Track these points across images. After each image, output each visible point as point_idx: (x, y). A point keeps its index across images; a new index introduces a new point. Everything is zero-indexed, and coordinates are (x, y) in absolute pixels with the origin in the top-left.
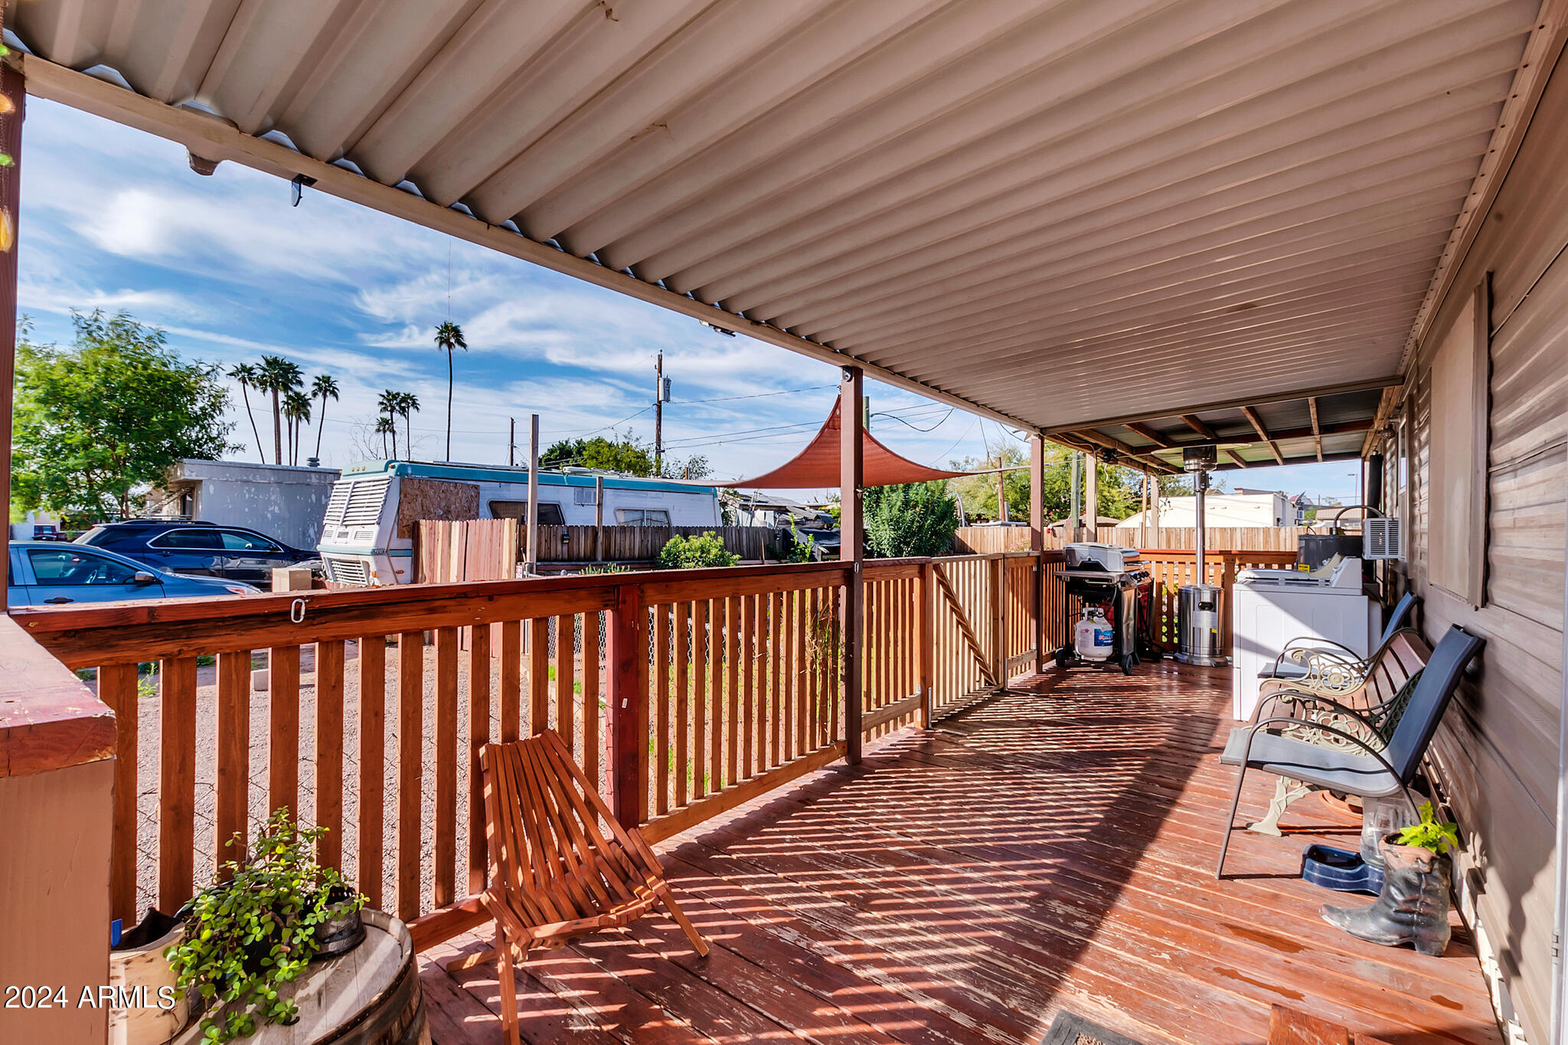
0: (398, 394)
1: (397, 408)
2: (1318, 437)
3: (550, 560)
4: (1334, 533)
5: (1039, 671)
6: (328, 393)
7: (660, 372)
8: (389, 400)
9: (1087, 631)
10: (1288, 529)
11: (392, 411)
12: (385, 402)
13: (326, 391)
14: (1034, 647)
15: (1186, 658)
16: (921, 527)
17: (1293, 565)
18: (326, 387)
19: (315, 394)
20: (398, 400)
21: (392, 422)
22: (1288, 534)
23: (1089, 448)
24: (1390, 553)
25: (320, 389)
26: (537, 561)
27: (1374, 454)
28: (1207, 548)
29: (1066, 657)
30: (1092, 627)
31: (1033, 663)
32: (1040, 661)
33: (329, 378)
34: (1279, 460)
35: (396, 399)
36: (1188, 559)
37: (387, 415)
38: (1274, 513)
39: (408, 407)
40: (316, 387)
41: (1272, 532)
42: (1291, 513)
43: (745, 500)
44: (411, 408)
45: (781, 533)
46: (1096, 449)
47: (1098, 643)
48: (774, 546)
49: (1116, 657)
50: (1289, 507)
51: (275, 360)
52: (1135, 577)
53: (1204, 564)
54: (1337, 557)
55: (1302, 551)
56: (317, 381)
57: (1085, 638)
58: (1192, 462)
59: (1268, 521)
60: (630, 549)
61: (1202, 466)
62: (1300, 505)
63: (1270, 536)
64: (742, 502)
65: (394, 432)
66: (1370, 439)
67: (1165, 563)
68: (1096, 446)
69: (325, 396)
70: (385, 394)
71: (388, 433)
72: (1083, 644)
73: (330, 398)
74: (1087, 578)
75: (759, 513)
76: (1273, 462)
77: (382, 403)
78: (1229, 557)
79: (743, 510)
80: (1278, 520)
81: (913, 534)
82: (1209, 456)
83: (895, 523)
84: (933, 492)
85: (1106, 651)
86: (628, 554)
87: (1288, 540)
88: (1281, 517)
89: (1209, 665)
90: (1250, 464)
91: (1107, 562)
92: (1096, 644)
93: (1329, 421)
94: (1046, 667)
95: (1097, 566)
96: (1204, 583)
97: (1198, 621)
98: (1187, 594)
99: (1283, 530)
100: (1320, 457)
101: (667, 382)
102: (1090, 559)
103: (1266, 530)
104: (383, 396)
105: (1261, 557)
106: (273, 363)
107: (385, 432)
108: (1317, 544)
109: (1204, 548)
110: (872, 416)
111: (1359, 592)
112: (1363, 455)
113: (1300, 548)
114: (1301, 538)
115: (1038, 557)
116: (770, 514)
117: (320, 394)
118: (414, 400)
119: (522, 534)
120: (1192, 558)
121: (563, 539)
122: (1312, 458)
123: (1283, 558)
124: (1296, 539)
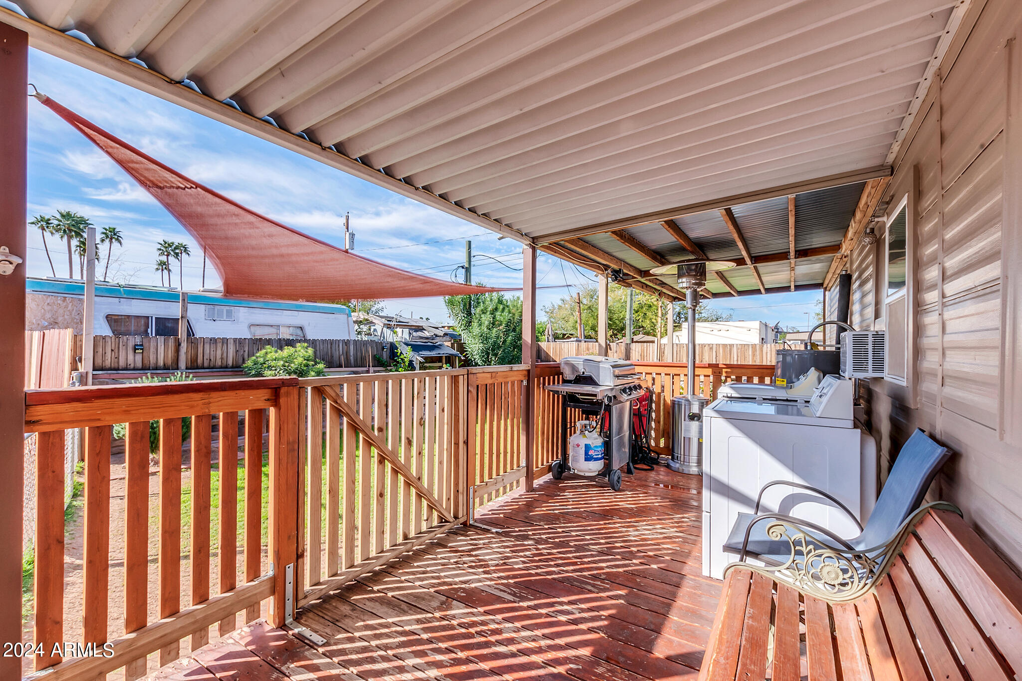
0: (173, 243)
1: (172, 253)
2: (793, 261)
3: (118, 369)
4: (809, 348)
5: (530, 489)
6: (114, 240)
7: (348, 228)
8: (166, 247)
9: (578, 446)
10: (769, 345)
11: (168, 256)
12: (162, 248)
13: (111, 239)
14: (523, 463)
15: (677, 465)
16: (505, 342)
17: (771, 378)
18: (112, 235)
19: (103, 241)
20: (173, 247)
21: (168, 264)
22: (769, 349)
23: (599, 268)
24: (874, 371)
25: (107, 237)
26: (94, 370)
27: (844, 273)
28: (697, 362)
29: (561, 471)
30: (583, 442)
31: (523, 480)
32: (530, 476)
33: (114, 229)
34: (763, 291)
35: (171, 247)
36: (681, 371)
37: (164, 258)
38: (760, 334)
39: (181, 253)
40: (104, 235)
41: (758, 347)
42: (771, 335)
43: (388, 321)
44: (184, 254)
45: (388, 346)
46: (606, 270)
47: (588, 458)
48: (382, 355)
49: (607, 470)
50: (770, 331)
51: (68, 214)
52: (624, 390)
53: (694, 376)
54: (813, 373)
55: (780, 364)
56: (105, 231)
57: (576, 453)
58: (684, 280)
59: (756, 340)
60: (222, 358)
61: (694, 284)
62: (777, 330)
63: (756, 351)
64: (387, 322)
65: (169, 271)
66: (834, 265)
67: (663, 375)
68: (606, 267)
69: (111, 242)
70: (163, 243)
71: (165, 271)
72: (575, 460)
73: (115, 244)
74: (578, 393)
75: (399, 330)
76: (758, 292)
77: (160, 249)
78: (717, 370)
79: (388, 328)
80: (763, 339)
81: (499, 347)
82: (700, 274)
83: (485, 338)
84: (514, 314)
85: (595, 467)
86: (219, 363)
87: (769, 357)
88: (764, 337)
89: (697, 473)
90: (741, 293)
91: (599, 376)
92: (586, 460)
93: (804, 246)
94: (537, 483)
95: (589, 380)
96: (694, 394)
97: (688, 430)
98: (680, 405)
99: (765, 346)
100: (793, 287)
101: (352, 236)
102: (583, 373)
103: (754, 346)
104: (161, 244)
105: (743, 371)
106: (67, 216)
107: (162, 270)
108: (793, 359)
109: (694, 362)
110: (474, 256)
111: (850, 424)
112: (824, 286)
113: (778, 362)
114: (778, 352)
115: (529, 371)
116: (406, 331)
117: (108, 240)
118: (186, 248)
119: (79, 344)
120: (685, 371)
121: (135, 349)
122: (787, 289)
123: (764, 372)
124: (774, 353)
